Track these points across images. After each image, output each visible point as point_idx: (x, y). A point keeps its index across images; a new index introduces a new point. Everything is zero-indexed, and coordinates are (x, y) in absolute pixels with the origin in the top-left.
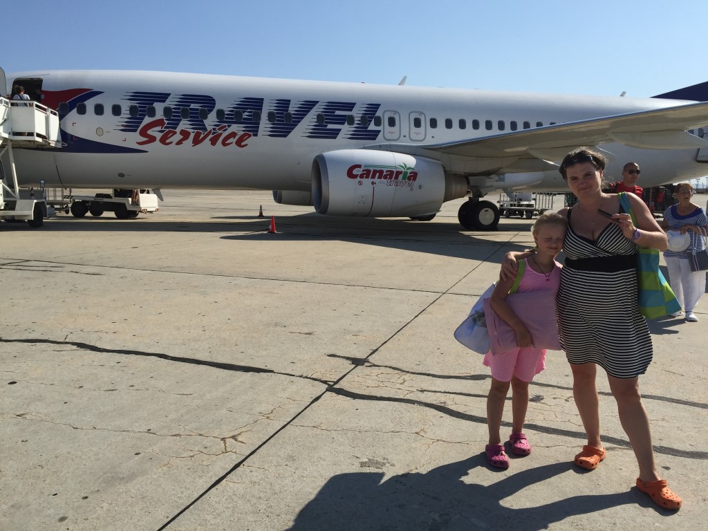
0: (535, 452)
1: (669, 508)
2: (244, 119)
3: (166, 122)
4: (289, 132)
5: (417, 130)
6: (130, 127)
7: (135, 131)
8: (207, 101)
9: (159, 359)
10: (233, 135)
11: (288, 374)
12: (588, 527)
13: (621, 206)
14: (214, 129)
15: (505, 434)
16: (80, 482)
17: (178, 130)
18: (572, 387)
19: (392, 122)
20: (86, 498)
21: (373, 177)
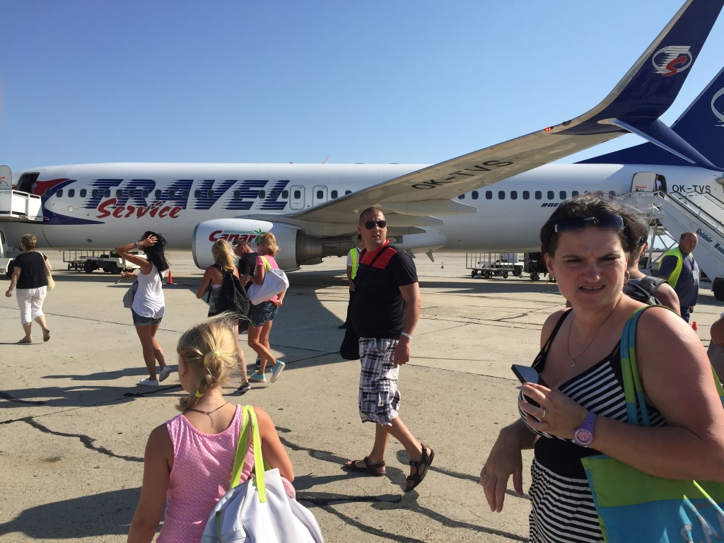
2: (176, 196)
3: (117, 200)
4: (211, 206)
6: (91, 205)
7: (95, 208)
8: (149, 184)
10: (167, 209)
14: (153, 205)
17: (126, 206)
19: (297, 195)
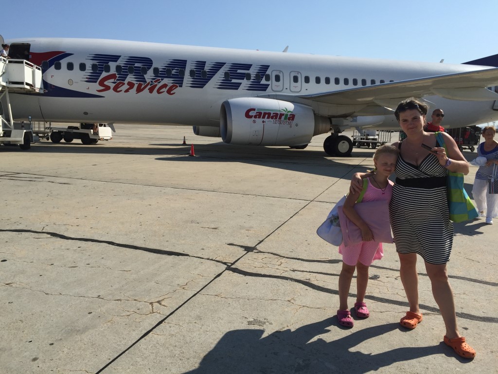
0: (372, 315)
1: (466, 357)
2: (173, 75)
3: (118, 76)
4: (205, 85)
5: (296, 84)
6: (92, 79)
7: (96, 82)
8: (147, 62)
9: (108, 245)
10: (165, 86)
11: (199, 257)
12: (408, 370)
13: (437, 142)
14: (152, 82)
15: (351, 302)
16: (48, 333)
17: (126, 82)
18: (399, 269)
19: (278, 78)
20: (52, 344)
21: (264, 117)
